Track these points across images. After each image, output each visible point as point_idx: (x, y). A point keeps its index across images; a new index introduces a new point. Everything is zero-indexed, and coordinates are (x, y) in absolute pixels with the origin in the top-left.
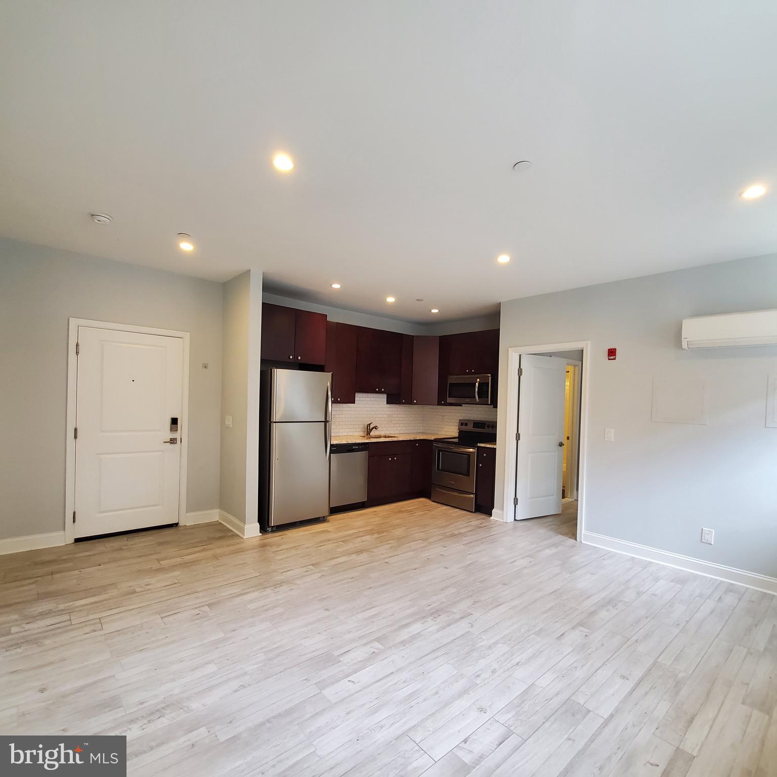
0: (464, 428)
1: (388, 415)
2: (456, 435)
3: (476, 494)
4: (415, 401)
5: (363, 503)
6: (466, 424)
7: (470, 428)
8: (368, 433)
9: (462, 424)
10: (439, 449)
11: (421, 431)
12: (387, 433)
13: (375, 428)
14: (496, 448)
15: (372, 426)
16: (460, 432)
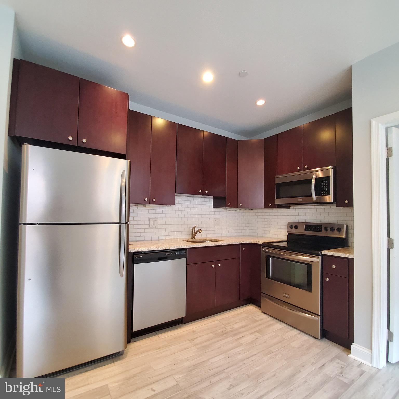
0: (294, 231)
1: (214, 218)
2: (285, 238)
3: (322, 316)
4: (241, 205)
5: (182, 318)
6: (296, 227)
7: (301, 231)
8: (193, 237)
9: (291, 227)
10: (269, 254)
11: (248, 234)
12: (214, 236)
13: (199, 231)
14: (353, 259)
15: (196, 229)
16: (290, 235)
